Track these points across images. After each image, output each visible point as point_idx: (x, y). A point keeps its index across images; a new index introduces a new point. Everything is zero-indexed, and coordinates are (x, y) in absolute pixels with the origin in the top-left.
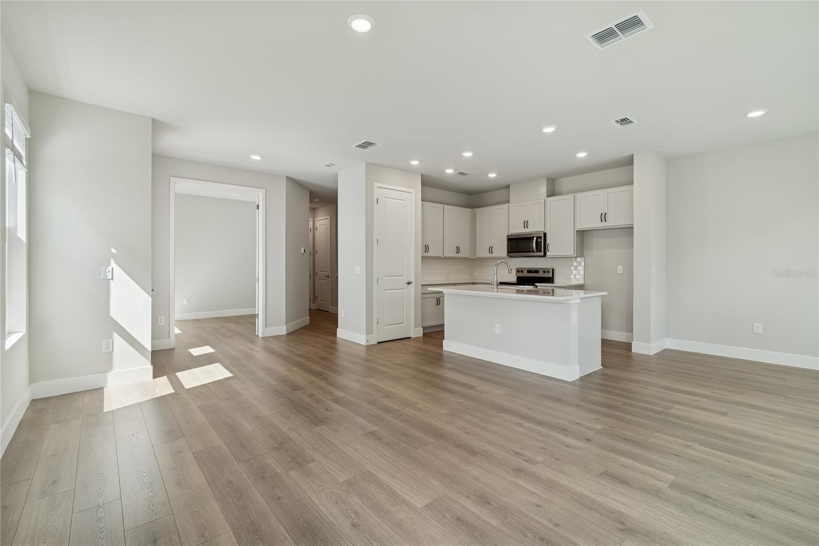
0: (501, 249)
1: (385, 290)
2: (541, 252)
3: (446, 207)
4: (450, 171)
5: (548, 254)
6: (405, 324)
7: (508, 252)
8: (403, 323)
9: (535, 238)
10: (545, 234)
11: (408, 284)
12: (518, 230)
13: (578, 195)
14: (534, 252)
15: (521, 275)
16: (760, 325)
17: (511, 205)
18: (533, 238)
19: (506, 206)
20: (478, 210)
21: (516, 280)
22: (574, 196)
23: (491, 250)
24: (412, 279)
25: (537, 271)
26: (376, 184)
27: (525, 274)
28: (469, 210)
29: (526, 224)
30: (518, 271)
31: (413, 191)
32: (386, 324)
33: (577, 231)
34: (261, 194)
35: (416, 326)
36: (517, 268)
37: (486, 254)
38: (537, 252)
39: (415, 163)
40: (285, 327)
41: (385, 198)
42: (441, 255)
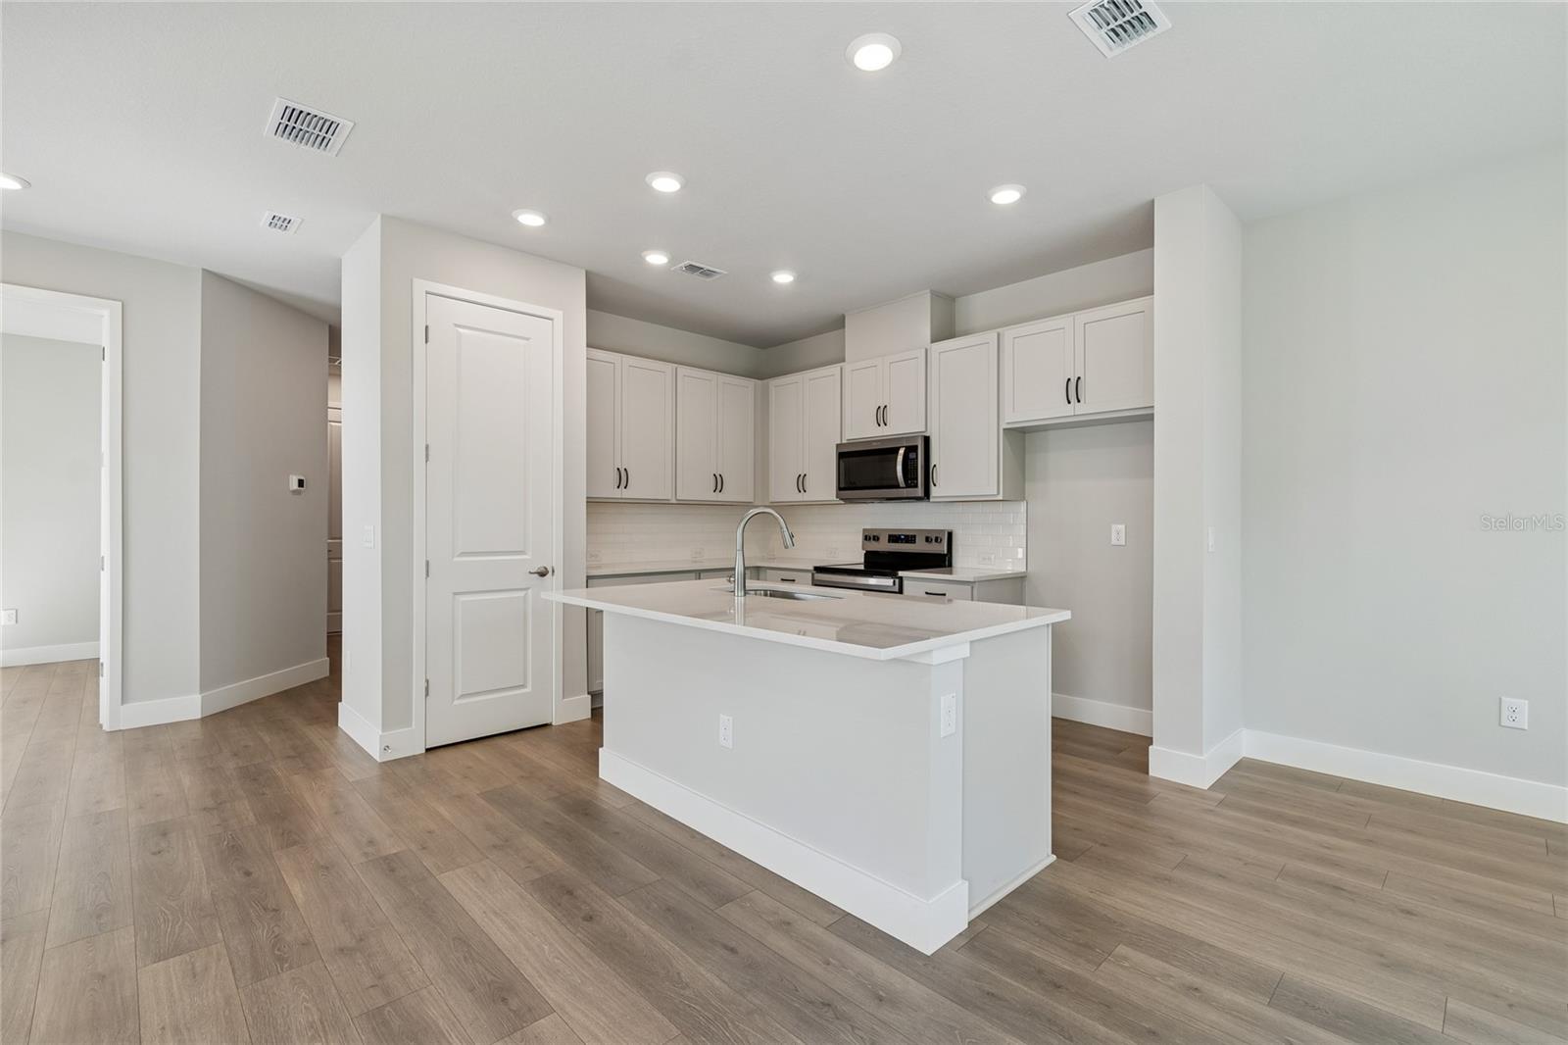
0: (824, 482)
1: (455, 594)
2: (916, 486)
3: (683, 370)
4: (657, 259)
5: (934, 491)
6: (528, 689)
7: (840, 489)
8: (523, 686)
9: (902, 451)
10: (927, 440)
11: (543, 574)
12: (864, 430)
13: (1009, 333)
14: (897, 486)
15: (874, 546)
16: (1524, 705)
17: (847, 366)
18: (896, 451)
19: (835, 369)
20: (773, 383)
21: (863, 561)
22: (999, 335)
23: (801, 483)
24: (554, 560)
25: (910, 539)
26: (420, 286)
27: (884, 546)
28: (751, 383)
29: (881, 416)
30: (866, 538)
31: (558, 315)
32: (459, 693)
33: (1004, 429)
34: (106, 313)
35: (567, 691)
36: (864, 530)
37: (793, 496)
38: (908, 486)
39: (531, 220)
40: (197, 698)
41: (459, 326)
42: (666, 494)
